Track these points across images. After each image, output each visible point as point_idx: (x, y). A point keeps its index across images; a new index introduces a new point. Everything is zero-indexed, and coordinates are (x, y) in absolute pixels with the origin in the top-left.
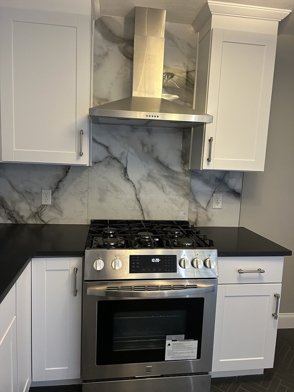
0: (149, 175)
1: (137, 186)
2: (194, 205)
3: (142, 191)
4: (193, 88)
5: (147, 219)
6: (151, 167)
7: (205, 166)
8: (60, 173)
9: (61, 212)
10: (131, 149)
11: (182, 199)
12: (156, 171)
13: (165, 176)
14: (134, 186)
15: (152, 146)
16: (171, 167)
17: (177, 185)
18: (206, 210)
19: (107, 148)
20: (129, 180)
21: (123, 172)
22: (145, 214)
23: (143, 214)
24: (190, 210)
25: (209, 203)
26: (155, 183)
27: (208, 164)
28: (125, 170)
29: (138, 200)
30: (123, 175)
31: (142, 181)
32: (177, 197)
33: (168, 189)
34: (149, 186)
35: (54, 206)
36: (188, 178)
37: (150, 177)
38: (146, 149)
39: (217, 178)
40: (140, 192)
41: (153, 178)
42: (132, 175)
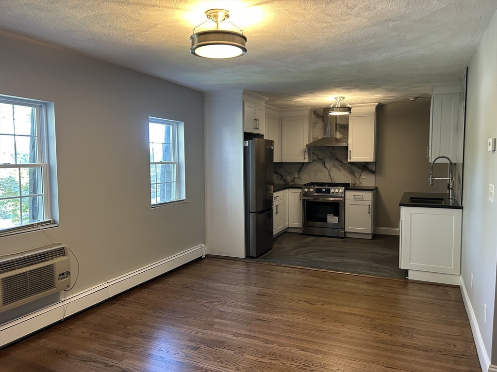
0: (334, 165)
1: (329, 169)
2: (353, 177)
3: (331, 171)
6: (334, 162)
8: (301, 165)
9: (301, 180)
10: (326, 155)
11: (348, 174)
12: (336, 163)
15: (335, 154)
16: (343, 162)
17: (345, 168)
18: (359, 179)
19: (317, 155)
20: (326, 167)
23: (332, 181)
24: (352, 179)
25: (360, 176)
26: (336, 168)
27: (350, 160)
28: (324, 164)
29: (330, 175)
31: (331, 168)
32: (346, 174)
33: (342, 171)
34: (334, 169)
35: (299, 177)
36: (350, 166)
38: (332, 155)
39: (363, 165)
42: (327, 165)
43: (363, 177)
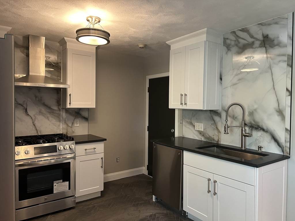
1: (33, 118)
2: (65, 125)
3: (36, 120)
4: (61, 70)
5: (39, 134)
6: (41, 108)
7: (68, 106)
10: (29, 99)
12: (43, 110)
13: (48, 112)
14: (31, 118)
15: (41, 97)
16: (52, 107)
18: (71, 127)
20: (28, 115)
21: (25, 111)
22: (39, 132)
23: (37, 132)
24: (63, 128)
25: (73, 124)
26: (43, 116)
27: (70, 105)
28: (27, 111)
29: (34, 125)
30: (25, 113)
31: (36, 115)
32: (56, 122)
33: (51, 119)
34: (40, 118)
37: (40, 113)
38: (37, 99)
39: (76, 112)
40: (35, 121)
41: (42, 113)
42: (30, 112)
43: (75, 125)
